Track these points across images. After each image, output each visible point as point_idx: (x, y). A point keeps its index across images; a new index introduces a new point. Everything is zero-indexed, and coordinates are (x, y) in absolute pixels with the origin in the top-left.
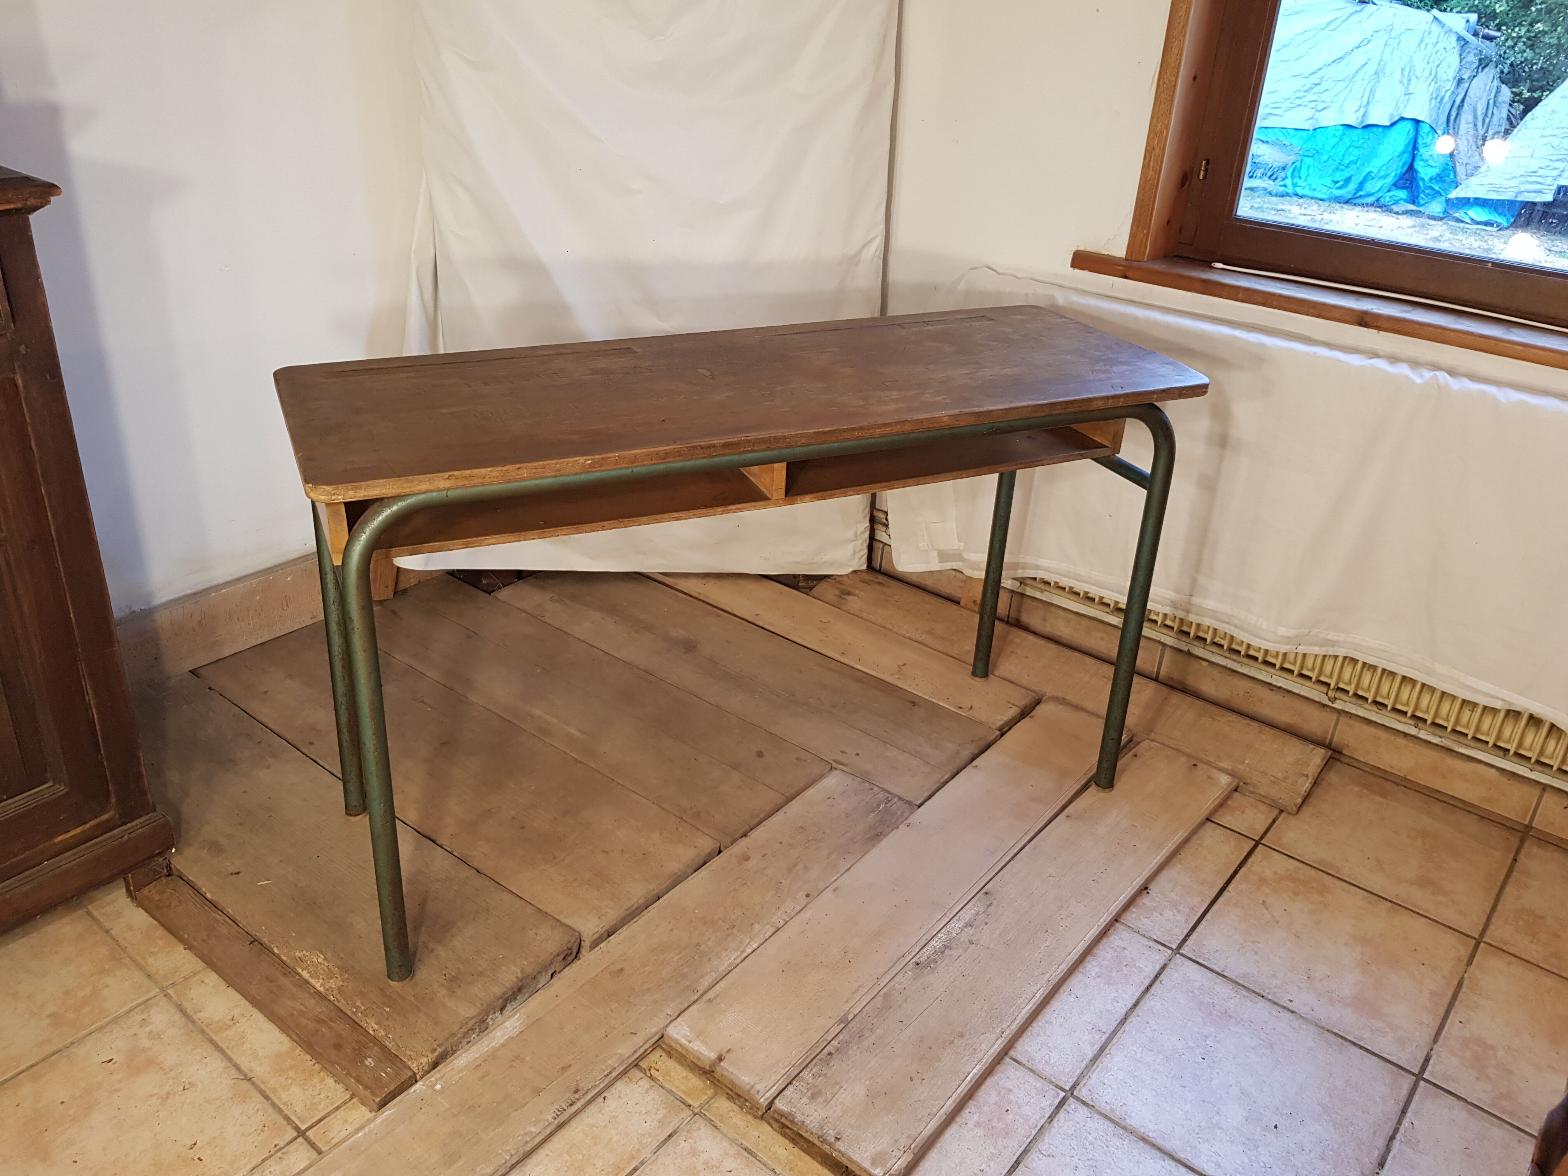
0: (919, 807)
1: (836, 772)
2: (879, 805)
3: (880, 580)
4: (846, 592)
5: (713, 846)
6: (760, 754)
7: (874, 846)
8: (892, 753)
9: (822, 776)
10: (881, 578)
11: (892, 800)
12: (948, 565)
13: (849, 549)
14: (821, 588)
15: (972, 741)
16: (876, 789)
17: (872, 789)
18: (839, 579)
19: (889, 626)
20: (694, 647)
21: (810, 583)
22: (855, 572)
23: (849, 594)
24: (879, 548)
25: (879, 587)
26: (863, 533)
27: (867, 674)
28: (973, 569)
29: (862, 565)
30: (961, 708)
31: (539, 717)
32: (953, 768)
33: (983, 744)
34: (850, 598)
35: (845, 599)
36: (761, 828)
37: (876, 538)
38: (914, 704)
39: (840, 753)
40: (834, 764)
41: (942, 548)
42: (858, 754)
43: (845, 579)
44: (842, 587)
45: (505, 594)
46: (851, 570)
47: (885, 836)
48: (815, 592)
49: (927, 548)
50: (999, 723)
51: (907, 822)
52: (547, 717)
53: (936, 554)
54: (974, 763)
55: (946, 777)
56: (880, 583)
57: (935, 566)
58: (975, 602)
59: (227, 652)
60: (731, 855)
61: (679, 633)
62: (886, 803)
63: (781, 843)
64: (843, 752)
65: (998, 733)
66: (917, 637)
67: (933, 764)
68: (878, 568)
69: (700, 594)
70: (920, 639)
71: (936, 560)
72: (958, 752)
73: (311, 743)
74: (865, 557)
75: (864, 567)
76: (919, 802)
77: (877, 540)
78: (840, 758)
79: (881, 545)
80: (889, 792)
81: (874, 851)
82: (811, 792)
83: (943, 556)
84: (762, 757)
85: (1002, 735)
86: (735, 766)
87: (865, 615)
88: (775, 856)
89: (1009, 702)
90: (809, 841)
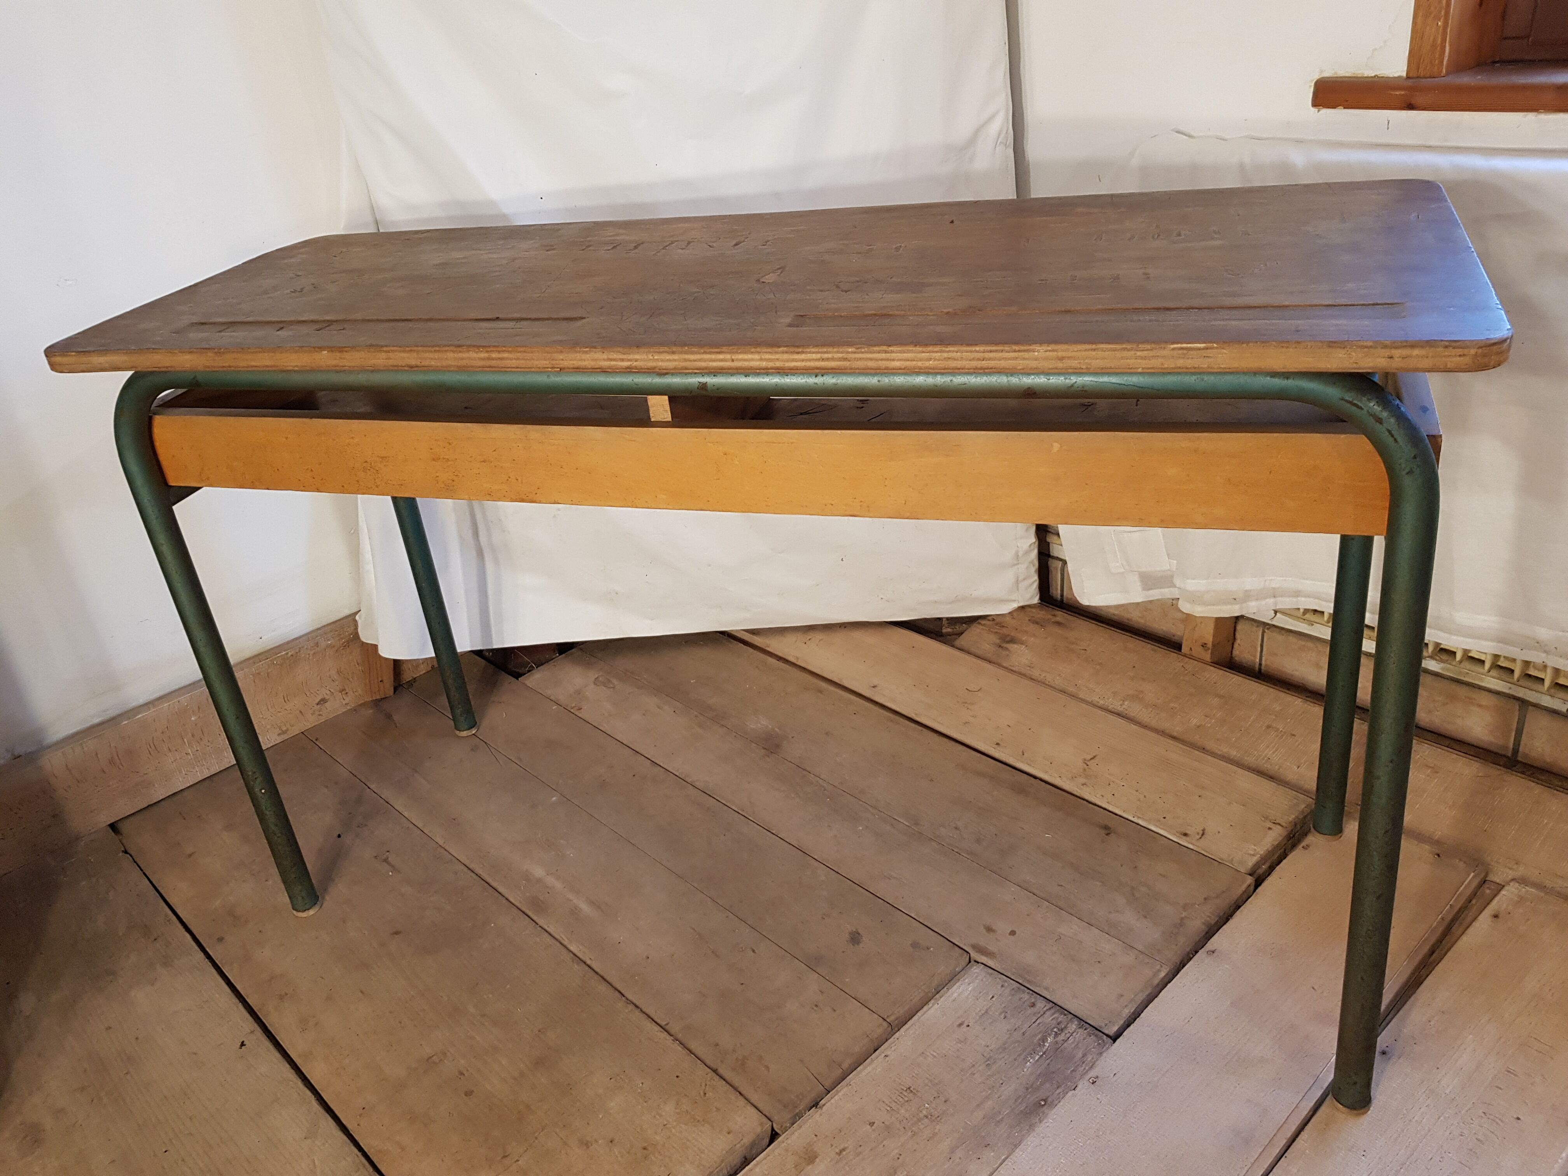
0: (1115, 1038)
1: (976, 970)
2: (1044, 1040)
3: (1058, 619)
4: (1008, 639)
5: (759, 1130)
6: (855, 938)
7: (1032, 1127)
8: (1071, 928)
9: (952, 978)
10: (1060, 616)
11: (1066, 1027)
12: (1155, 594)
13: (1009, 577)
14: (971, 637)
15: (1205, 899)
16: (1041, 1004)
17: (1033, 1005)
18: (998, 620)
19: (1072, 689)
20: (778, 746)
21: (958, 628)
22: (1022, 608)
23: (1013, 641)
24: (1056, 569)
25: (1057, 630)
26: (1027, 553)
27: (1035, 777)
28: (1193, 602)
29: (1031, 598)
30: (1185, 835)
31: (539, 880)
32: (1173, 955)
33: (1224, 903)
34: (1013, 647)
35: (1007, 649)
36: (842, 1091)
37: (1051, 554)
38: (1108, 830)
39: (984, 931)
40: (974, 955)
41: (1144, 569)
42: (1013, 933)
43: (1008, 619)
44: (1005, 631)
45: (536, 679)
46: (1015, 605)
47: (1052, 1105)
48: (962, 641)
49: (1122, 570)
50: (1251, 862)
51: (1093, 1073)
52: (551, 881)
53: (1136, 578)
54: (1210, 946)
55: (1162, 974)
56: (1059, 624)
57: (1137, 595)
58: (1204, 645)
59: (160, 793)
60: (787, 1150)
61: (759, 723)
62: (1056, 1034)
63: (872, 1124)
64: (989, 929)
65: (1250, 880)
66: (1116, 705)
67: (1140, 947)
68: (1059, 597)
69: (798, 658)
70: (1120, 709)
71: (1138, 585)
72: (1182, 923)
73: (220, 940)
74: (1036, 585)
75: (1036, 600)
76: (1113, 1030)
77: (1053, 558)
78: (983, 940)
79: (1060, 564)
80: (1063, 1010)
81: (1032, 1141)
82: (932, 1013)
83: (1148, 581)
84: (858, 943)
85: (1258, 883)
86: (814, 963)
87: (1036, 673)
88: (859, 1154)
89: (1266, 818)
90: (919, 1120)
